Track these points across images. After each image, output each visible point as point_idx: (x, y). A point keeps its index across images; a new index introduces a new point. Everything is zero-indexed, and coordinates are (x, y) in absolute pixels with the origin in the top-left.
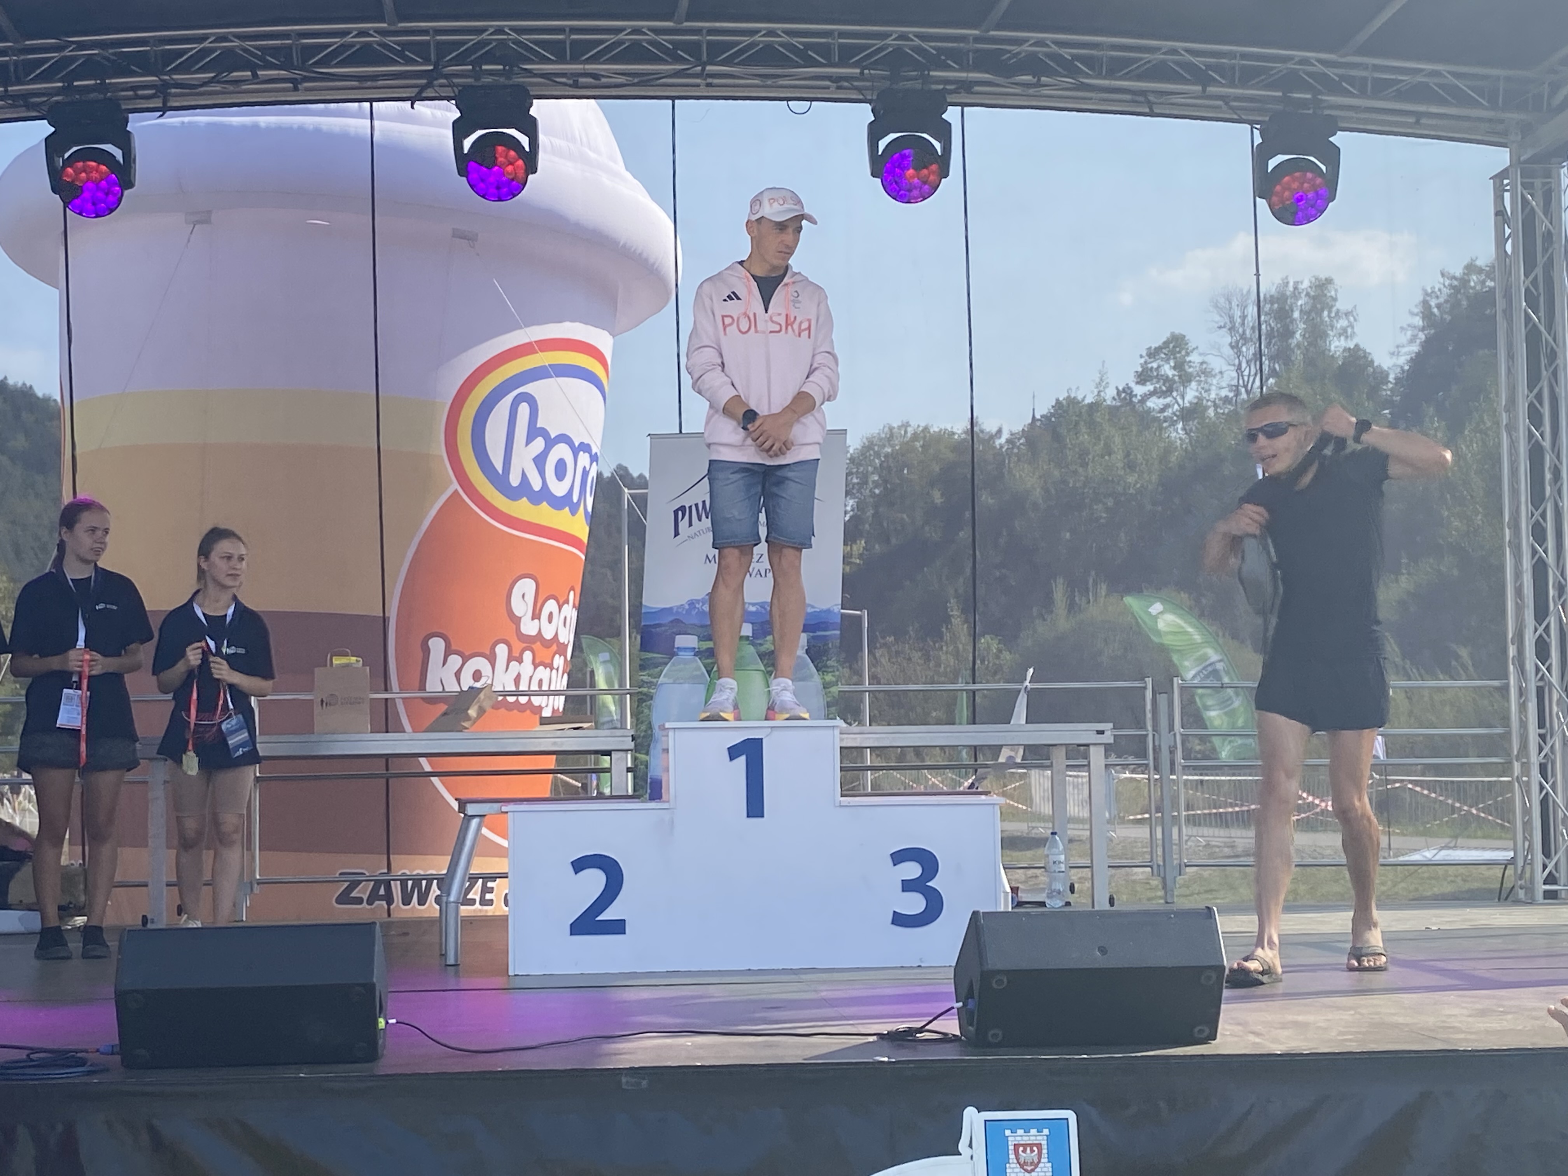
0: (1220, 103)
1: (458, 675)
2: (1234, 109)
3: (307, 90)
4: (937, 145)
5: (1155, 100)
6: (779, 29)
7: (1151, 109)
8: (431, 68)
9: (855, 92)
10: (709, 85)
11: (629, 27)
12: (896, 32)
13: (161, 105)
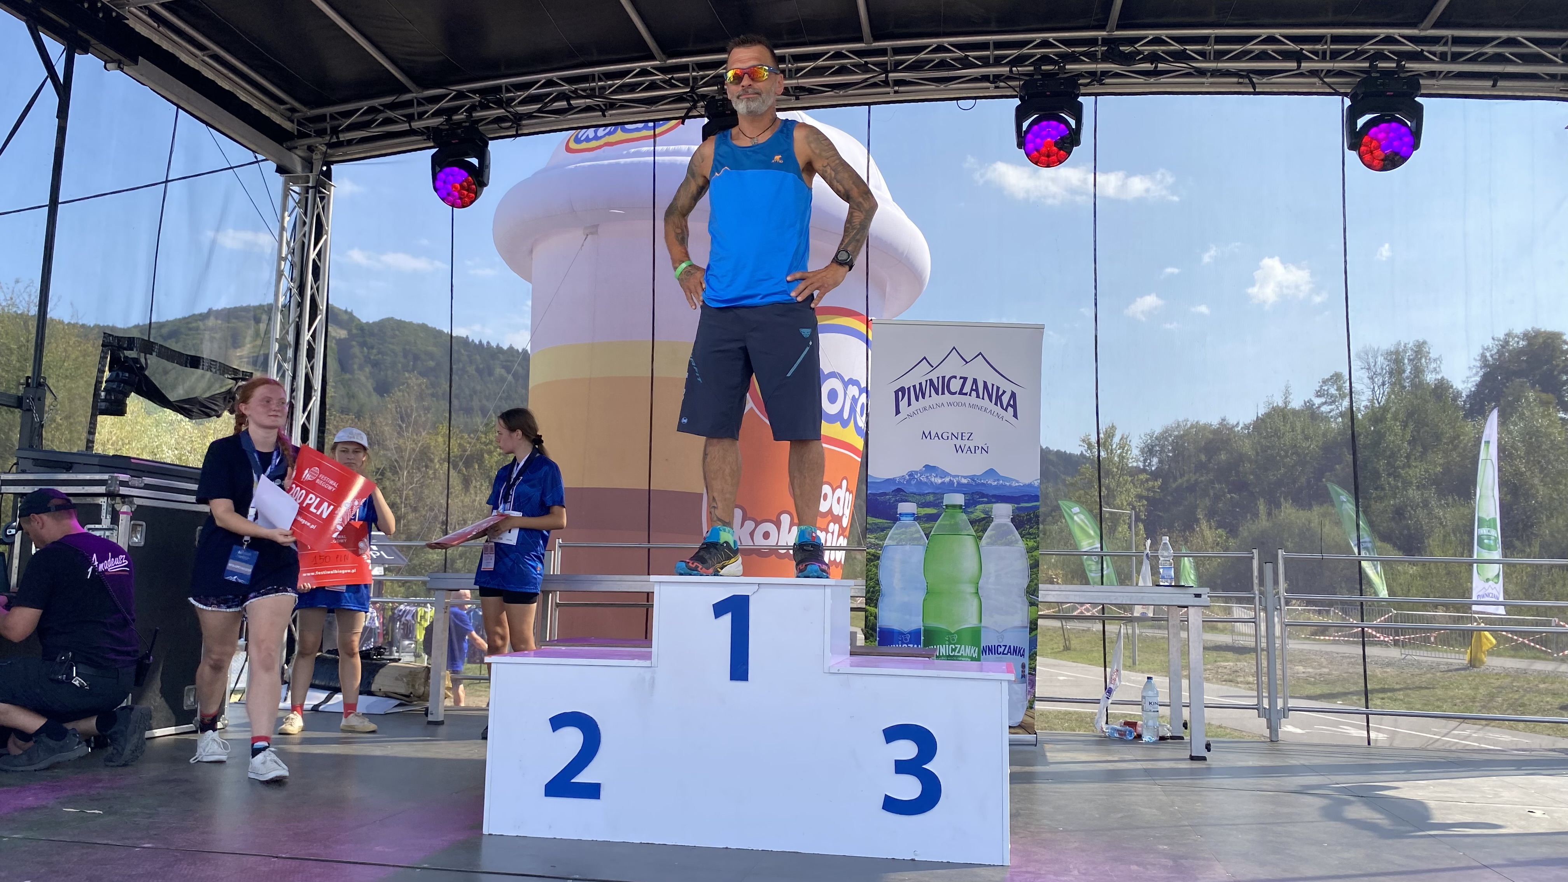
0: (1316, 80)
1: (752, 534)
2: (1329, 85)
3: (611, 115)
4: (1073, 123)
5: (1258, 81)
6: (947, 42)
7: (1254, 88)
8: (688, 90)
9: (1010, 89)
10: (896, 92)
11: (832, 50)
12: (1039, 38)
13: (515, 133)
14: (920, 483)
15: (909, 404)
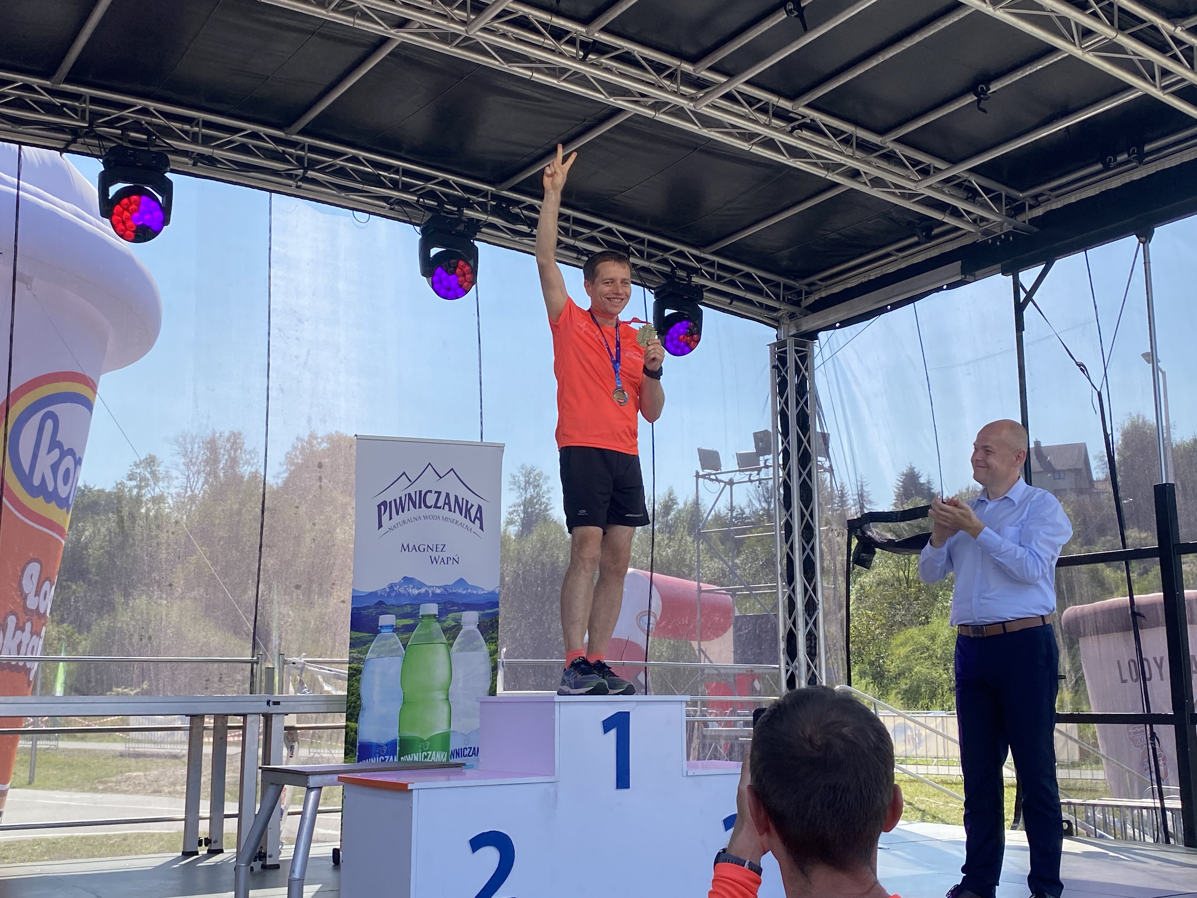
6: (363, 155)
8: (86, 125)
10: (298, 187)
11: (250, 129)
12: (443, 177)
14: (399, 594)
15: (391, 518)
